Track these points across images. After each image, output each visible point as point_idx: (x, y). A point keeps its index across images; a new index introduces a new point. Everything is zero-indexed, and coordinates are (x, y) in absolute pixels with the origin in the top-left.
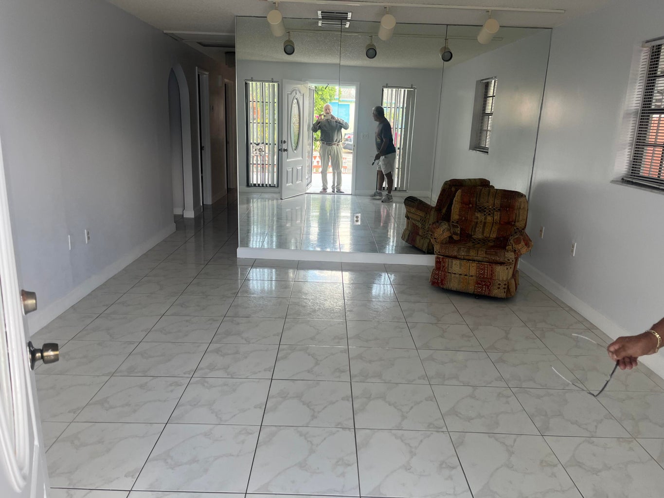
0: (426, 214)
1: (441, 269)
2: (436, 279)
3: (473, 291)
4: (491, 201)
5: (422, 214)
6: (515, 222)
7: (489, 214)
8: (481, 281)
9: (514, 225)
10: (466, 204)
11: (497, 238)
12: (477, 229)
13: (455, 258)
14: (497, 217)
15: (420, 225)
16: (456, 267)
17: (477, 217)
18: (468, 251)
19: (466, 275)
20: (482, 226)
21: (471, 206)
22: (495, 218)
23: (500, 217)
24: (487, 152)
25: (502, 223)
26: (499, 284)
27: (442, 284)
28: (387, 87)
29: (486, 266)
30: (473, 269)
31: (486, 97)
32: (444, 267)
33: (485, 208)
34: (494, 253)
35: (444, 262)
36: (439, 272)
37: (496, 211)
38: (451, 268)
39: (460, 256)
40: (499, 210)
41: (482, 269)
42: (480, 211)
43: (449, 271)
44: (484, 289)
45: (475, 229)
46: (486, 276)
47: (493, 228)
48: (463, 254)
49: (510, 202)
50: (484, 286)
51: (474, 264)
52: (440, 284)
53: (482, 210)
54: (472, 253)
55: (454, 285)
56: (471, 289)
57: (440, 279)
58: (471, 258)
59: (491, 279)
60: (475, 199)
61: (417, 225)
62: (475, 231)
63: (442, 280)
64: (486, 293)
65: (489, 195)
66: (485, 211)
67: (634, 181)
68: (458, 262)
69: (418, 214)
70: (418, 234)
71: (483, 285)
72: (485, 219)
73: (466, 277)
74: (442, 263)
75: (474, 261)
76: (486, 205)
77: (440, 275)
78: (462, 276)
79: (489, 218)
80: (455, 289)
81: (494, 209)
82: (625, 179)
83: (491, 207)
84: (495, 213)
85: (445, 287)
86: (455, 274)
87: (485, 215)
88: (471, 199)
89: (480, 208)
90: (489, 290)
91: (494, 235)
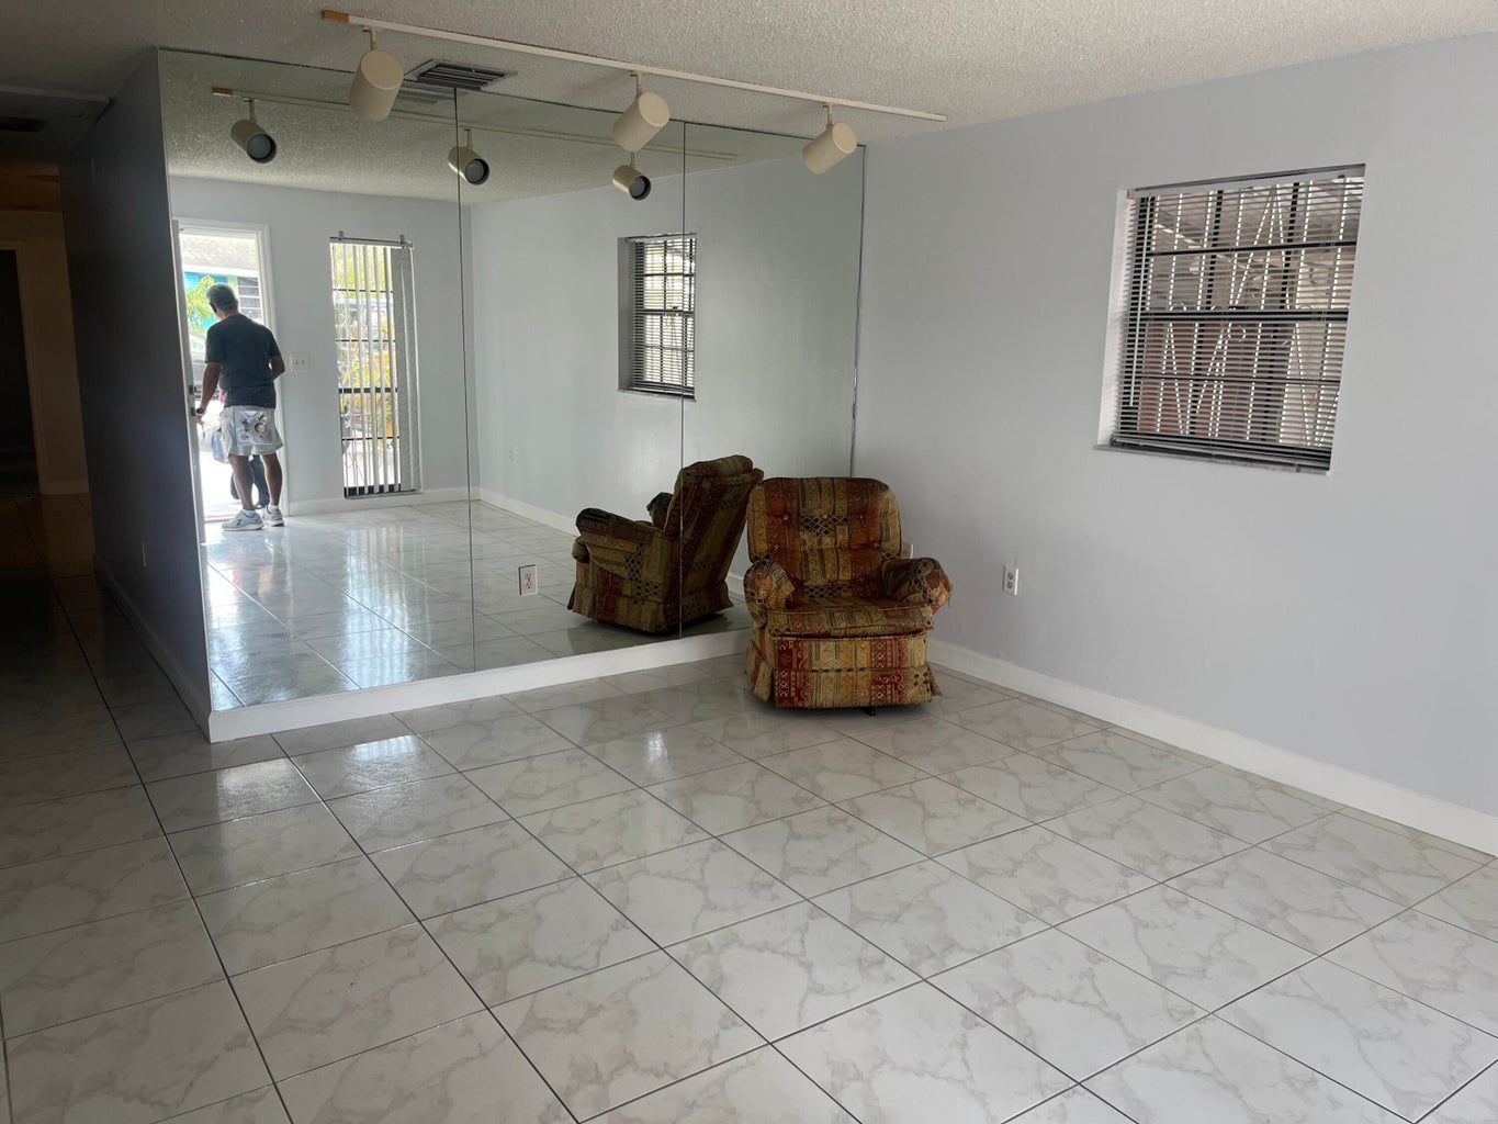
0: (641, 545)
1: (795, 666)
2: (784, 689)
3: (868, 701)
4: (827, 505)
5: (630, 547)
6: (880, 542)
7: (826, 533)
8: (882, 677)
9: (877, 548)
10: (777, 517)
11: (853, 580)
12: (811, 567)
13: (827, 636)
14: (842, 537)
15: (624, 572)
16: (826, 656)
17: (804, 541)
18: (850, 618)
19: (850, 670)
20: (817, 558)
21: (786, 518)
22: (840, 537)
23: (850, 536)
24: (692, 397)
25: (854, 547)
26: (917, 676)
27: (800, 699)
28: (341, 239)
29: (889, 643)
30: (863, 654)
31: (639, 275)
32: (799, 660)
33: (817, 520)
34: (901, 613)
35: (799, 650)
36: (789, 674)
37: (839, 524)
38: (818, 658)
39: (837, 632)
40: (845, 520)
41: (880, 651)
42: (807, 528)
43: (814, 668)
44: (889, 692)
45: (806, 565)
46: (889, 665)
47: (842, 561)
48: (843, 625)
49: (868, 503)
50: (889, 686)
51: (866, 644)
52: (796, 699)
53: (810, 524)
54: (861, 621)
55: (825, 695)
56: (863, 698)
57: (793, 689)
58: (859, 631)
59: (900, 668)
60: (795, 504)
61: (617, 572)
62: (808, 573)
63: (798, 691)
64: (896, 700)
65: (820, 492)
66: (817, 527)
67: (1141, 444)
68: (831, 644)
69: (617, 547)
70: (620, 593)
71: (886, 685)
72: (820, 542)
73: (850, 673)
74: (794, 652)
75: (866, 636)
76: (816, 513)
77: (793, 679)
78: (843, 674)
79: (827, 540)
80: (829, 705)
81: (835, 520)
82: (1118, 440)
83: (825, 517)
84: (838, 528)
85: (807, 704)
86: (827, 671)
87: (818, 534)
88: (789, 504)
89: (807, 521)
90: (899, 692)
91: (845, 576)
